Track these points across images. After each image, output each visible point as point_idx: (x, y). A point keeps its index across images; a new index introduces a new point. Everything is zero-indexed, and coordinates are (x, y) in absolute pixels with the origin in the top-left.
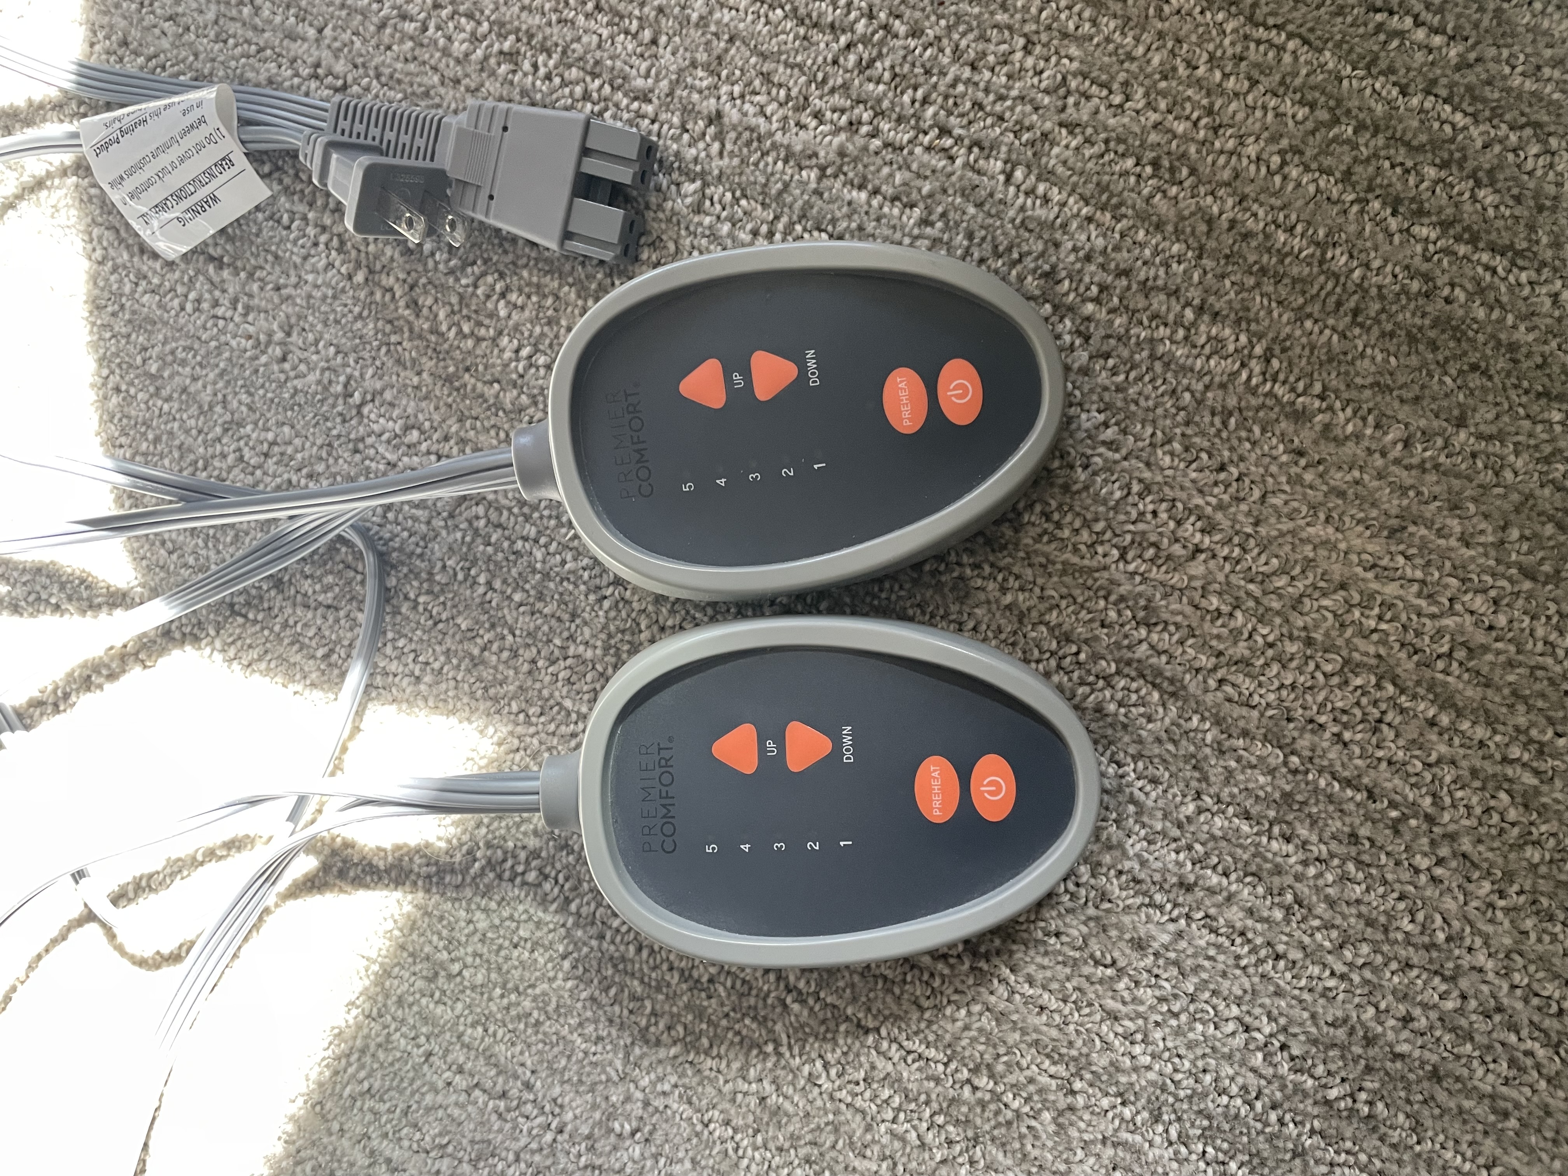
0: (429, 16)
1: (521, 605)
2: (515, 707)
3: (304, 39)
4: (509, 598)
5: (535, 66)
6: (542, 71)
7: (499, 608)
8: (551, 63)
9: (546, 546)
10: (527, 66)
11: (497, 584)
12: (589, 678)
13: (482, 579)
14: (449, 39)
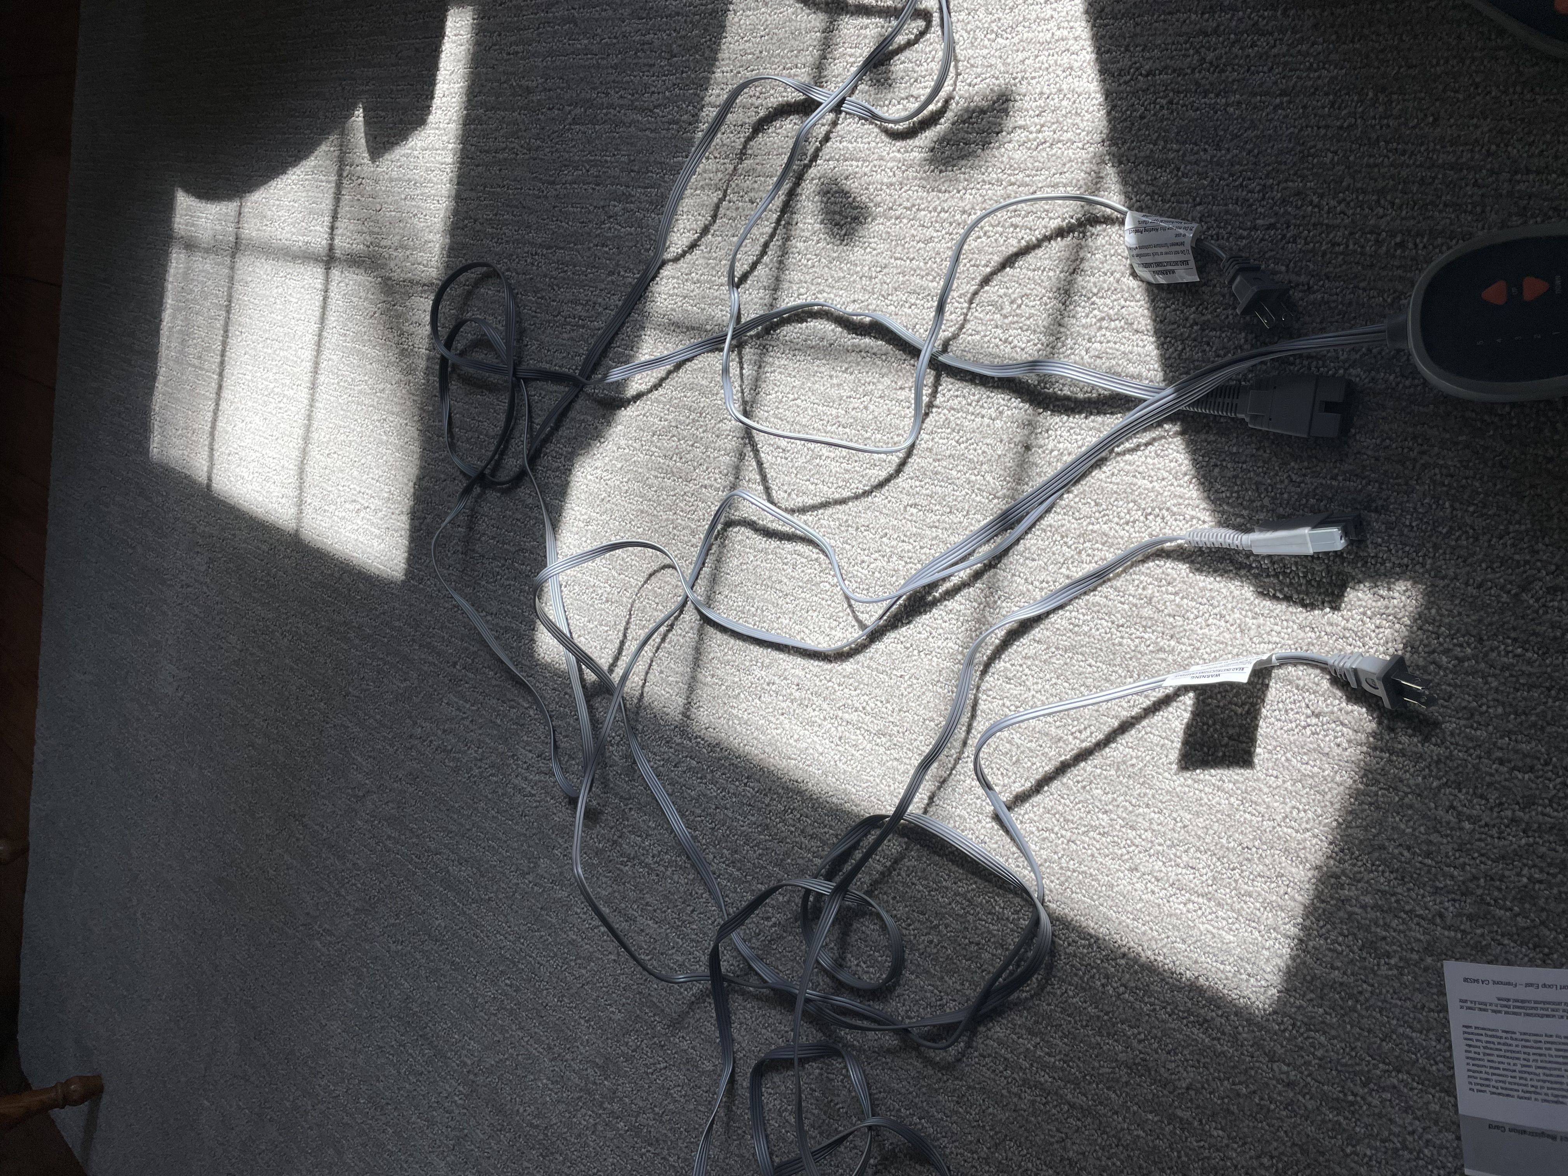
0: (1348, 241)
1: (1474, 512)
2: (1484, 565)
3: (1281, 273)
4: (1466, 511)
5: (1416, 245)
6: (1421, 246)
7: (1462, 517)
8: (1425, 240)
9: (1481, 479)
10: (1410, 245)
11: (1457, 505)
12: (1526, 540)
13: (1447, 504)
14: (1363, 247)
